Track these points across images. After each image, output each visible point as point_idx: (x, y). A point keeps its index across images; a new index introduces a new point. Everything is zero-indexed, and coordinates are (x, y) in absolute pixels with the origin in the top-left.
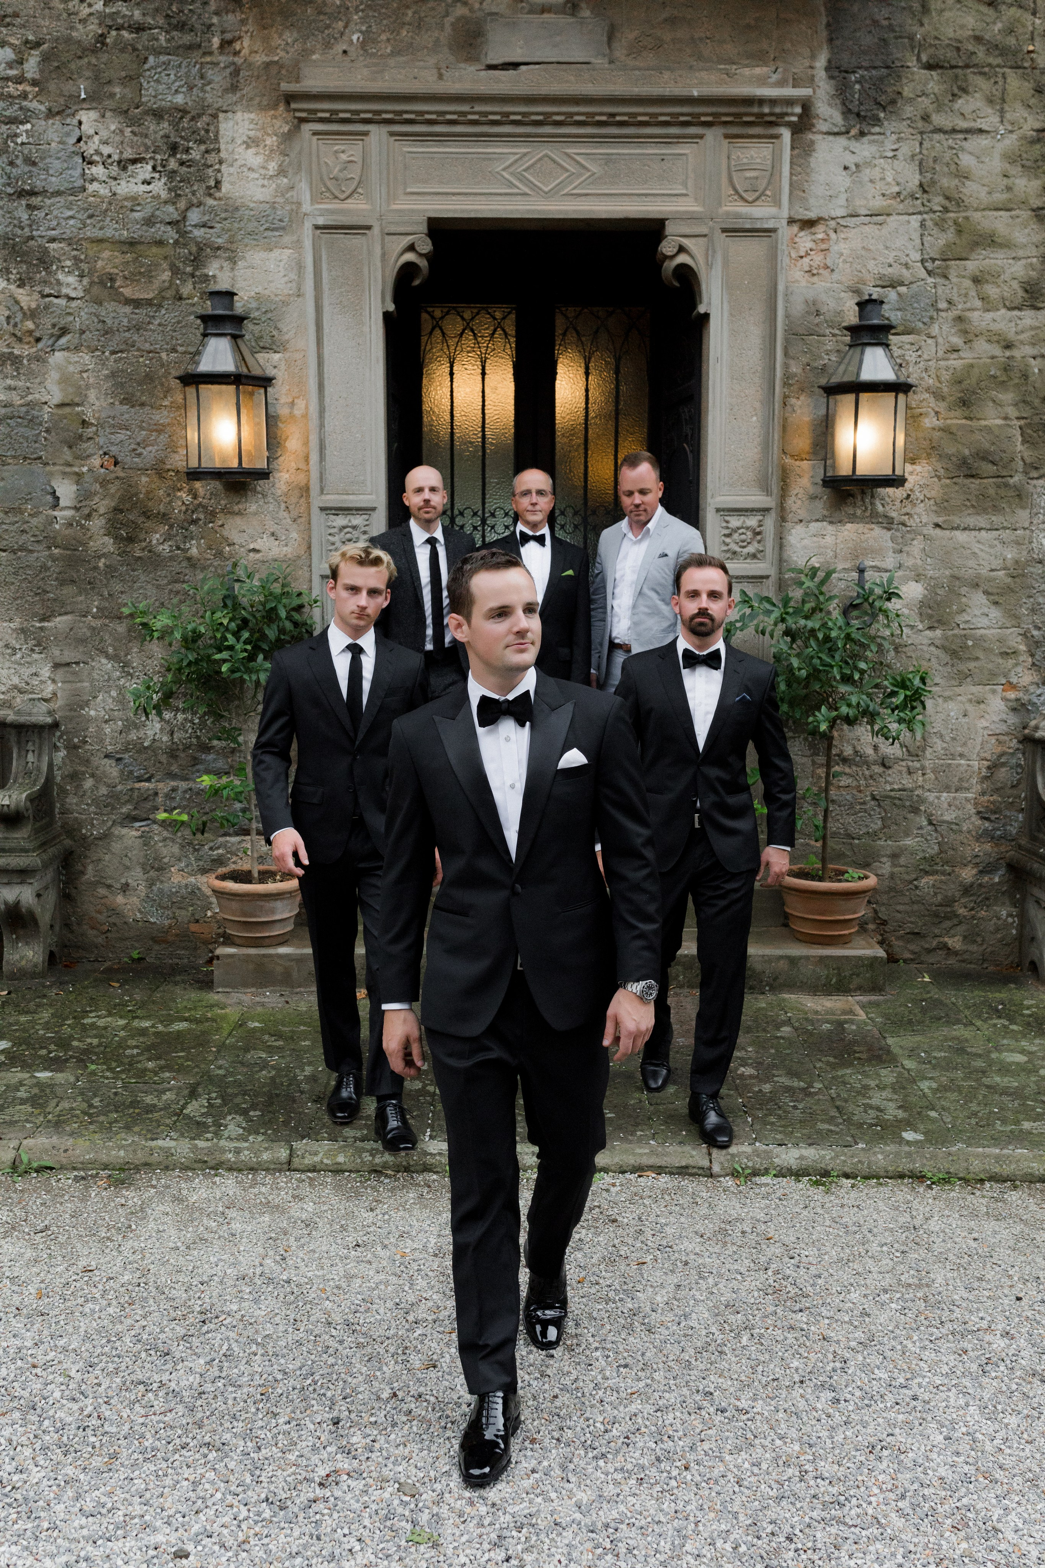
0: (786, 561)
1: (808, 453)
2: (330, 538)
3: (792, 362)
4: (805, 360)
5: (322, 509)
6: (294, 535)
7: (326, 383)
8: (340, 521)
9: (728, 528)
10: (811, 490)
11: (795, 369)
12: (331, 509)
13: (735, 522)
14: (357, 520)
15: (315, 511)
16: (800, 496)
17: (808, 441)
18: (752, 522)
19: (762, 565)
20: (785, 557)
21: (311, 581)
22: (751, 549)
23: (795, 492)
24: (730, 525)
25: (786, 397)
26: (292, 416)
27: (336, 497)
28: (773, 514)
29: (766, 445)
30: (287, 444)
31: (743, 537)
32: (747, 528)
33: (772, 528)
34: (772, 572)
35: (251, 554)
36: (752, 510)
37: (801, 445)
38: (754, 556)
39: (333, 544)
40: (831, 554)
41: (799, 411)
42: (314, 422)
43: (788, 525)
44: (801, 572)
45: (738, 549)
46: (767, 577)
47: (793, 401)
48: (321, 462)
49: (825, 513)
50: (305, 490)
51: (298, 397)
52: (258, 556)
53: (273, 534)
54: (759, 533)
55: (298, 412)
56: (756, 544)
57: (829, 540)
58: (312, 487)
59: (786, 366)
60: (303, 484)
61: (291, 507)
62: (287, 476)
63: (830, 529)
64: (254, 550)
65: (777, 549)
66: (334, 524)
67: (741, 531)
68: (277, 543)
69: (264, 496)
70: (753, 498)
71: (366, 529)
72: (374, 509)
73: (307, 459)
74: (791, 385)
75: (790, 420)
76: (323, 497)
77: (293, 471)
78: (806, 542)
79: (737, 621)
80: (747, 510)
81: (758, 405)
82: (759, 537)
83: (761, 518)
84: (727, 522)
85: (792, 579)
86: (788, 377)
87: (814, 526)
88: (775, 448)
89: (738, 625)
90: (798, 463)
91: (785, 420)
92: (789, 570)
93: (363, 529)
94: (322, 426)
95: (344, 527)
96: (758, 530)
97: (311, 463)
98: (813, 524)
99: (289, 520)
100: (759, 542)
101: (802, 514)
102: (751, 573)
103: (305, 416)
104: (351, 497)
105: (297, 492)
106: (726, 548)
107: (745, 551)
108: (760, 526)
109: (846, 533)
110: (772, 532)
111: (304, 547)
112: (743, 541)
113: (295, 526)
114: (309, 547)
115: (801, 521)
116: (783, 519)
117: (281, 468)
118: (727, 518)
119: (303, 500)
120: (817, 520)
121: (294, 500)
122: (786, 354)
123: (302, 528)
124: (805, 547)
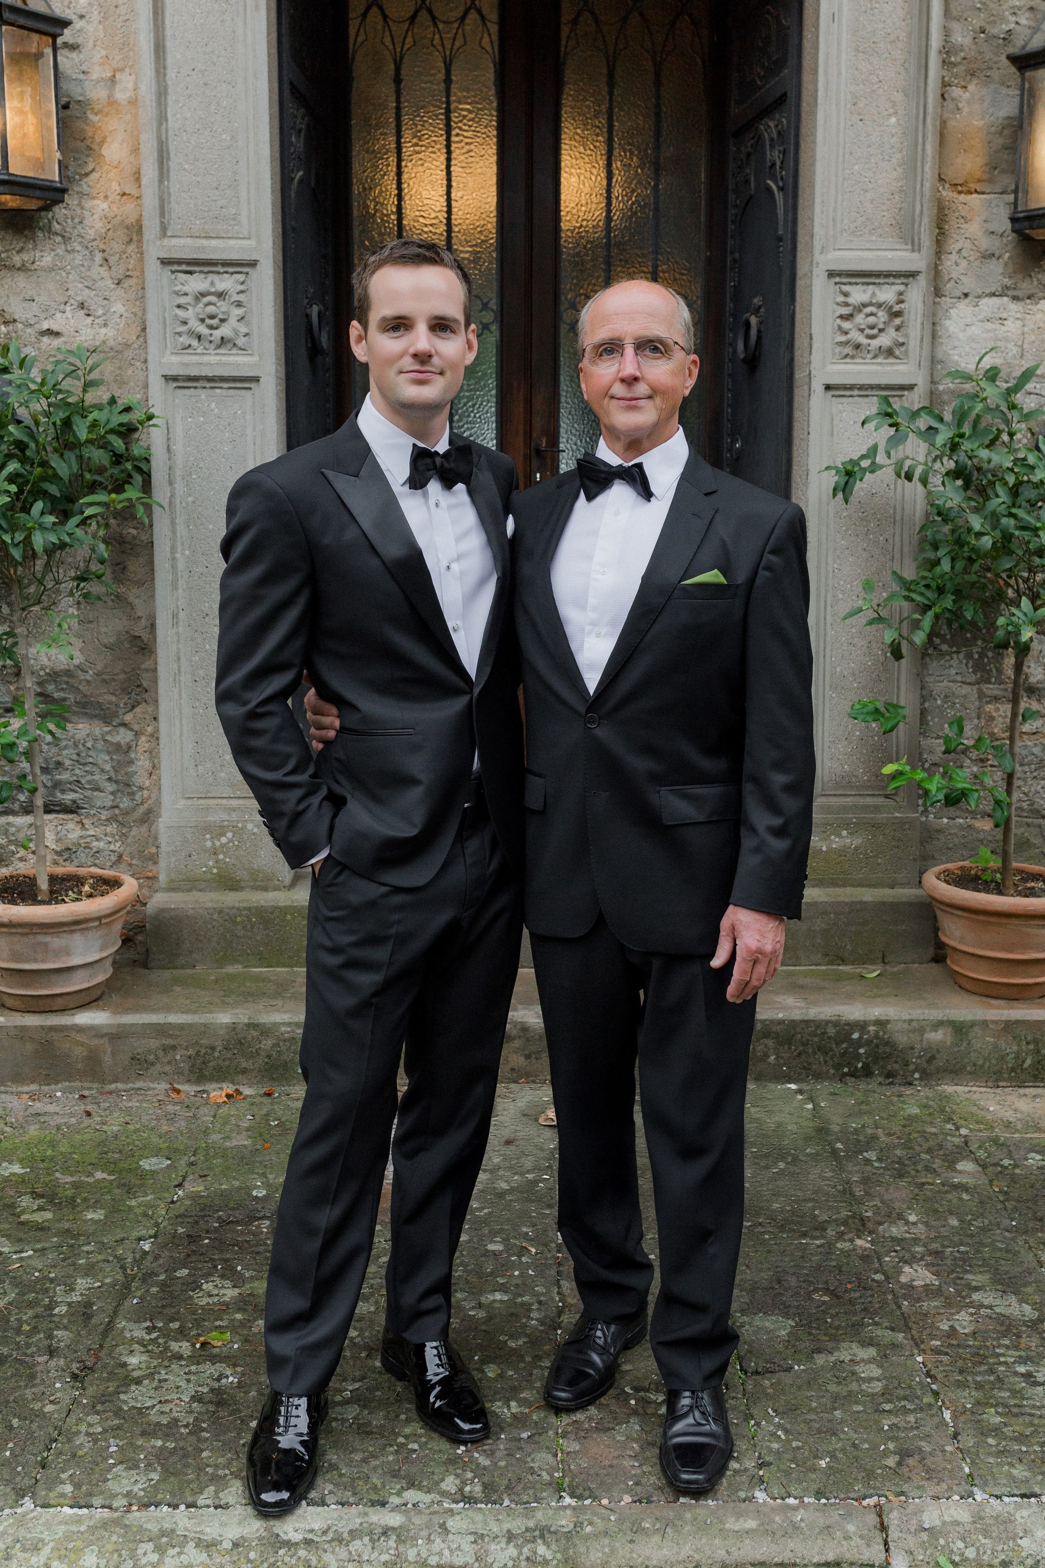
0: (941, 362)
1: (979, 181)
2: (180, 312)
3: (956, 26)
4: (977, 23)
5: (165, 262)
6: (119, 307)
7: (169, 44)
8: (196, 283)
9: (847, 304)
10: (985, 243)
11: (961, 37)
12: (180, 262)
13: (859, 294)
14: (226, 283)
15: (152, 267)
16: (964, 253)
17: (980, 161)
18: (887, 294)
19: (902, 368)
20: (940, 355)
21: (146, 386)
22: (884, 341)
23: (958, 246)
24: (850, 300)
25: (945, 85)
26: (112, 102)
27: (189, 241)
28: (922, 280)
29: (911, 166)
30: (105, 151)
31: (872, 320)
32: (879, 306)
33: (920, 305)
34: (920, 379)
35: (45, 339)
36: (888, 275)
37: (969, 166)
38: (890, 352)
39: (185, 323)
40: (1015, 350)
41: (966, 110)
42: (148, 111)
43: (945, 301)
44: (967, 377)
45: (865, 341)
46: (911, 387)
47: (956, 92)
48: (161, 180)
49: (1007, 281)
50: (135, 231)
51: (122, 70)
52: (56, 342)
53: (82, 306)
54: (898, 314)
55: (121, 95)
56: (892, 332)
57: (1012, 327)
58: (145, 223)
59: (947, 32)
60: (132, 220)
61: (112, 260)
62: (105, 206)
63: (1014, 307)
64: (50, 332)
65: (927, 339)
66: (186, 289)
67: (868, 310)
68: (89, 320)
69: (66, 239)
70: (890, 254)
71: (241, 297)
72: (253, 264)
73: (137, 177)
74: (954, 65)
75: (951, 124)
76: (166, 241)
77: (114, 197)
78: (975, 330)
79: (863, 457)
80: (878, 274)
81: (898, 97)
82: (897, 321)
83: (902, 288)
84: (846, 295)
85: (952, 392)
86: (947, 50)
87: (989, 304)
88: (927, 169)
89: (865, 464)
90: (962, 198)
91: (943, 123)
92: (949, 374)
93: (236, 298)
94: (162, 118)
95: (203, 295)
96: (896, 308)
97: (144, 181)
98: (986, 300)
99: (109, 282)
100: (898, 329)
101: (969, 283)
102: (883, 381)
103: (133, 102)
104: (214, 242)
105: (121, 233)
106: (843, 338)
107: (875, 343)
108: (902, 302)
109: (1040, 316)
110: (920, 312)
111: (135, 330)
112: (872, 327)
113: (120, 292)
114: (144, 329)
115: (966, 295)
116: (938, 292)
117: (94, 192)
118: (846, 288)
119: (132, 247)
120: (993, 295)
121: (117, 247)
122: (947, 12)
123: (132, 296)
124: (972, 339)
